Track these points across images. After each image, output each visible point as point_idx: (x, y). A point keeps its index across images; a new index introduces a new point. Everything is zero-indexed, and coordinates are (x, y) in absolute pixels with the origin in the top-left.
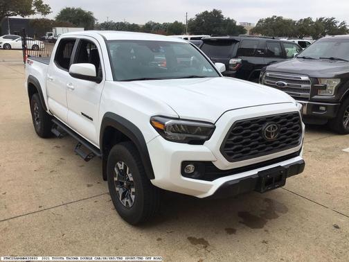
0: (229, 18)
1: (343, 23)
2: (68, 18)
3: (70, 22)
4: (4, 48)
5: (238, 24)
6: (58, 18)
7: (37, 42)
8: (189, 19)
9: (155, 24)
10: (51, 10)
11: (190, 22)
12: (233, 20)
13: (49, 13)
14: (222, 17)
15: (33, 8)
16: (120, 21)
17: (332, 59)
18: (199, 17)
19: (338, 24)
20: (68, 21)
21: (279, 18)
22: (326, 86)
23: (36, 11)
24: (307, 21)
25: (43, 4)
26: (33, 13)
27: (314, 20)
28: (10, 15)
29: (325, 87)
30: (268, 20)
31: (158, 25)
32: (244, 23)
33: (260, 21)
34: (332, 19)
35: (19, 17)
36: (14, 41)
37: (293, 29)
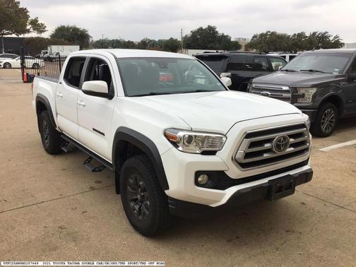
0: (223, 34)
1: (336, 37)
2: (63, 36)
3: (65, 40)
4: (4, 68)
5: (232, 40)
6: (53, 36)
7: (37, 61)
8: (184, 35)
9: (151, 41)
10: (46, 29)
11: (185, 39)
12: (227, 36)
13: (44, 31)
14: (217, 32)
15: (28, 27)
16: (115, 39)
17: (311, 71)
18: (194, 34)
19: (331, 38)
20: (63, 40)
21: (273, 34)
22: (304, 94)
23: (31, 30)
24: (301, 35)
25: (39, 22)
26: (28, 31)
27: (308, 34)
28: (5, 34)
29: (303, 96)
30: (262, 35)
31: (154, 42)
32: (239, 39)
33: (255, 37)
34: (325, 33)
35: (14, 36)
36: (14, 60)
37: (286, 43)
